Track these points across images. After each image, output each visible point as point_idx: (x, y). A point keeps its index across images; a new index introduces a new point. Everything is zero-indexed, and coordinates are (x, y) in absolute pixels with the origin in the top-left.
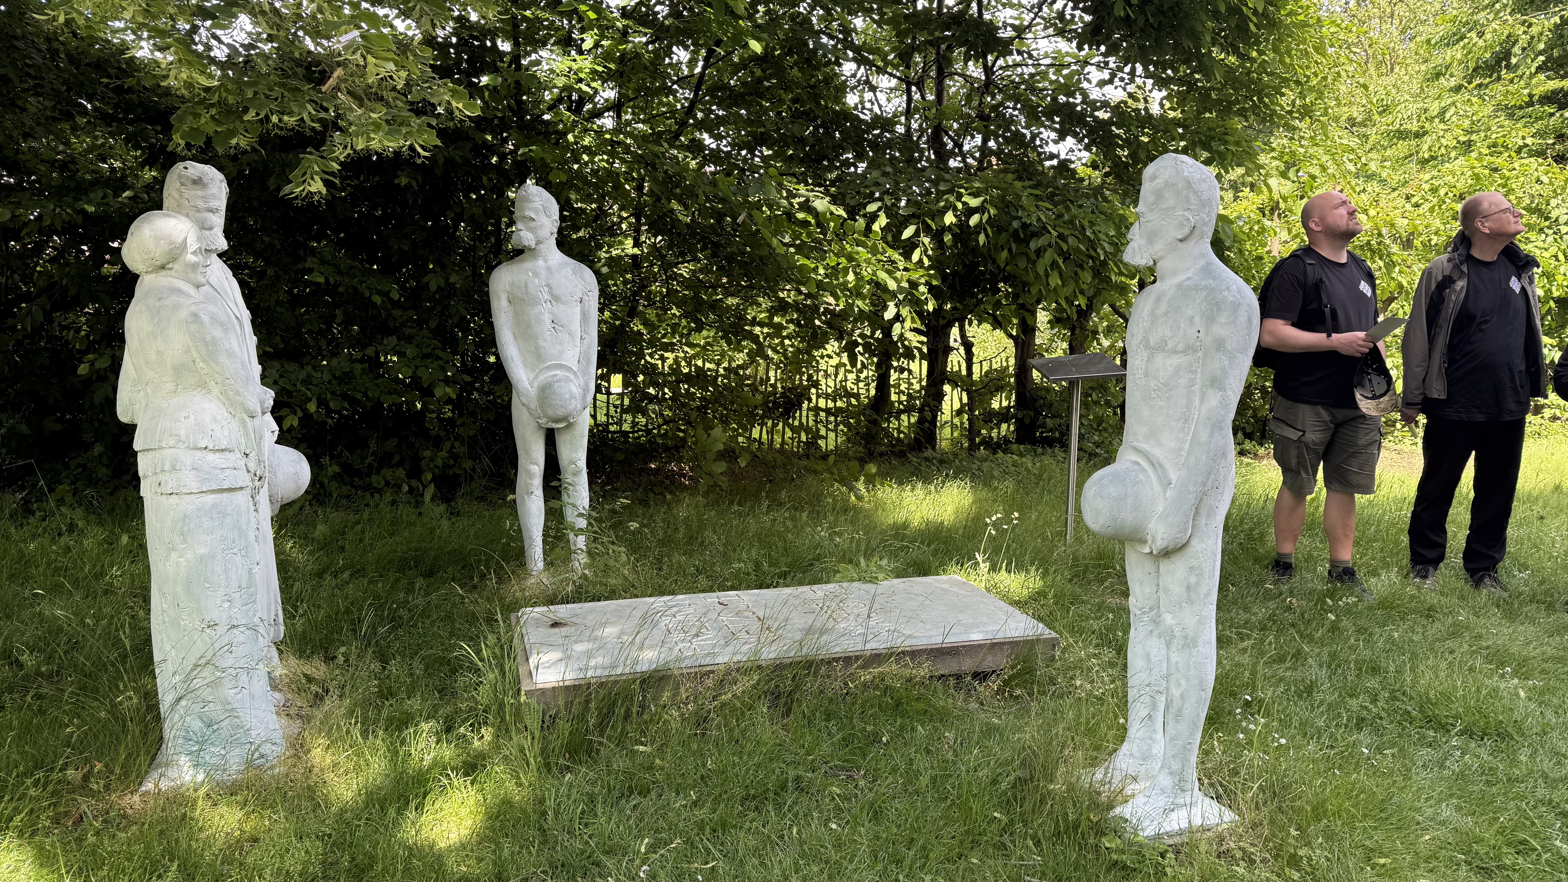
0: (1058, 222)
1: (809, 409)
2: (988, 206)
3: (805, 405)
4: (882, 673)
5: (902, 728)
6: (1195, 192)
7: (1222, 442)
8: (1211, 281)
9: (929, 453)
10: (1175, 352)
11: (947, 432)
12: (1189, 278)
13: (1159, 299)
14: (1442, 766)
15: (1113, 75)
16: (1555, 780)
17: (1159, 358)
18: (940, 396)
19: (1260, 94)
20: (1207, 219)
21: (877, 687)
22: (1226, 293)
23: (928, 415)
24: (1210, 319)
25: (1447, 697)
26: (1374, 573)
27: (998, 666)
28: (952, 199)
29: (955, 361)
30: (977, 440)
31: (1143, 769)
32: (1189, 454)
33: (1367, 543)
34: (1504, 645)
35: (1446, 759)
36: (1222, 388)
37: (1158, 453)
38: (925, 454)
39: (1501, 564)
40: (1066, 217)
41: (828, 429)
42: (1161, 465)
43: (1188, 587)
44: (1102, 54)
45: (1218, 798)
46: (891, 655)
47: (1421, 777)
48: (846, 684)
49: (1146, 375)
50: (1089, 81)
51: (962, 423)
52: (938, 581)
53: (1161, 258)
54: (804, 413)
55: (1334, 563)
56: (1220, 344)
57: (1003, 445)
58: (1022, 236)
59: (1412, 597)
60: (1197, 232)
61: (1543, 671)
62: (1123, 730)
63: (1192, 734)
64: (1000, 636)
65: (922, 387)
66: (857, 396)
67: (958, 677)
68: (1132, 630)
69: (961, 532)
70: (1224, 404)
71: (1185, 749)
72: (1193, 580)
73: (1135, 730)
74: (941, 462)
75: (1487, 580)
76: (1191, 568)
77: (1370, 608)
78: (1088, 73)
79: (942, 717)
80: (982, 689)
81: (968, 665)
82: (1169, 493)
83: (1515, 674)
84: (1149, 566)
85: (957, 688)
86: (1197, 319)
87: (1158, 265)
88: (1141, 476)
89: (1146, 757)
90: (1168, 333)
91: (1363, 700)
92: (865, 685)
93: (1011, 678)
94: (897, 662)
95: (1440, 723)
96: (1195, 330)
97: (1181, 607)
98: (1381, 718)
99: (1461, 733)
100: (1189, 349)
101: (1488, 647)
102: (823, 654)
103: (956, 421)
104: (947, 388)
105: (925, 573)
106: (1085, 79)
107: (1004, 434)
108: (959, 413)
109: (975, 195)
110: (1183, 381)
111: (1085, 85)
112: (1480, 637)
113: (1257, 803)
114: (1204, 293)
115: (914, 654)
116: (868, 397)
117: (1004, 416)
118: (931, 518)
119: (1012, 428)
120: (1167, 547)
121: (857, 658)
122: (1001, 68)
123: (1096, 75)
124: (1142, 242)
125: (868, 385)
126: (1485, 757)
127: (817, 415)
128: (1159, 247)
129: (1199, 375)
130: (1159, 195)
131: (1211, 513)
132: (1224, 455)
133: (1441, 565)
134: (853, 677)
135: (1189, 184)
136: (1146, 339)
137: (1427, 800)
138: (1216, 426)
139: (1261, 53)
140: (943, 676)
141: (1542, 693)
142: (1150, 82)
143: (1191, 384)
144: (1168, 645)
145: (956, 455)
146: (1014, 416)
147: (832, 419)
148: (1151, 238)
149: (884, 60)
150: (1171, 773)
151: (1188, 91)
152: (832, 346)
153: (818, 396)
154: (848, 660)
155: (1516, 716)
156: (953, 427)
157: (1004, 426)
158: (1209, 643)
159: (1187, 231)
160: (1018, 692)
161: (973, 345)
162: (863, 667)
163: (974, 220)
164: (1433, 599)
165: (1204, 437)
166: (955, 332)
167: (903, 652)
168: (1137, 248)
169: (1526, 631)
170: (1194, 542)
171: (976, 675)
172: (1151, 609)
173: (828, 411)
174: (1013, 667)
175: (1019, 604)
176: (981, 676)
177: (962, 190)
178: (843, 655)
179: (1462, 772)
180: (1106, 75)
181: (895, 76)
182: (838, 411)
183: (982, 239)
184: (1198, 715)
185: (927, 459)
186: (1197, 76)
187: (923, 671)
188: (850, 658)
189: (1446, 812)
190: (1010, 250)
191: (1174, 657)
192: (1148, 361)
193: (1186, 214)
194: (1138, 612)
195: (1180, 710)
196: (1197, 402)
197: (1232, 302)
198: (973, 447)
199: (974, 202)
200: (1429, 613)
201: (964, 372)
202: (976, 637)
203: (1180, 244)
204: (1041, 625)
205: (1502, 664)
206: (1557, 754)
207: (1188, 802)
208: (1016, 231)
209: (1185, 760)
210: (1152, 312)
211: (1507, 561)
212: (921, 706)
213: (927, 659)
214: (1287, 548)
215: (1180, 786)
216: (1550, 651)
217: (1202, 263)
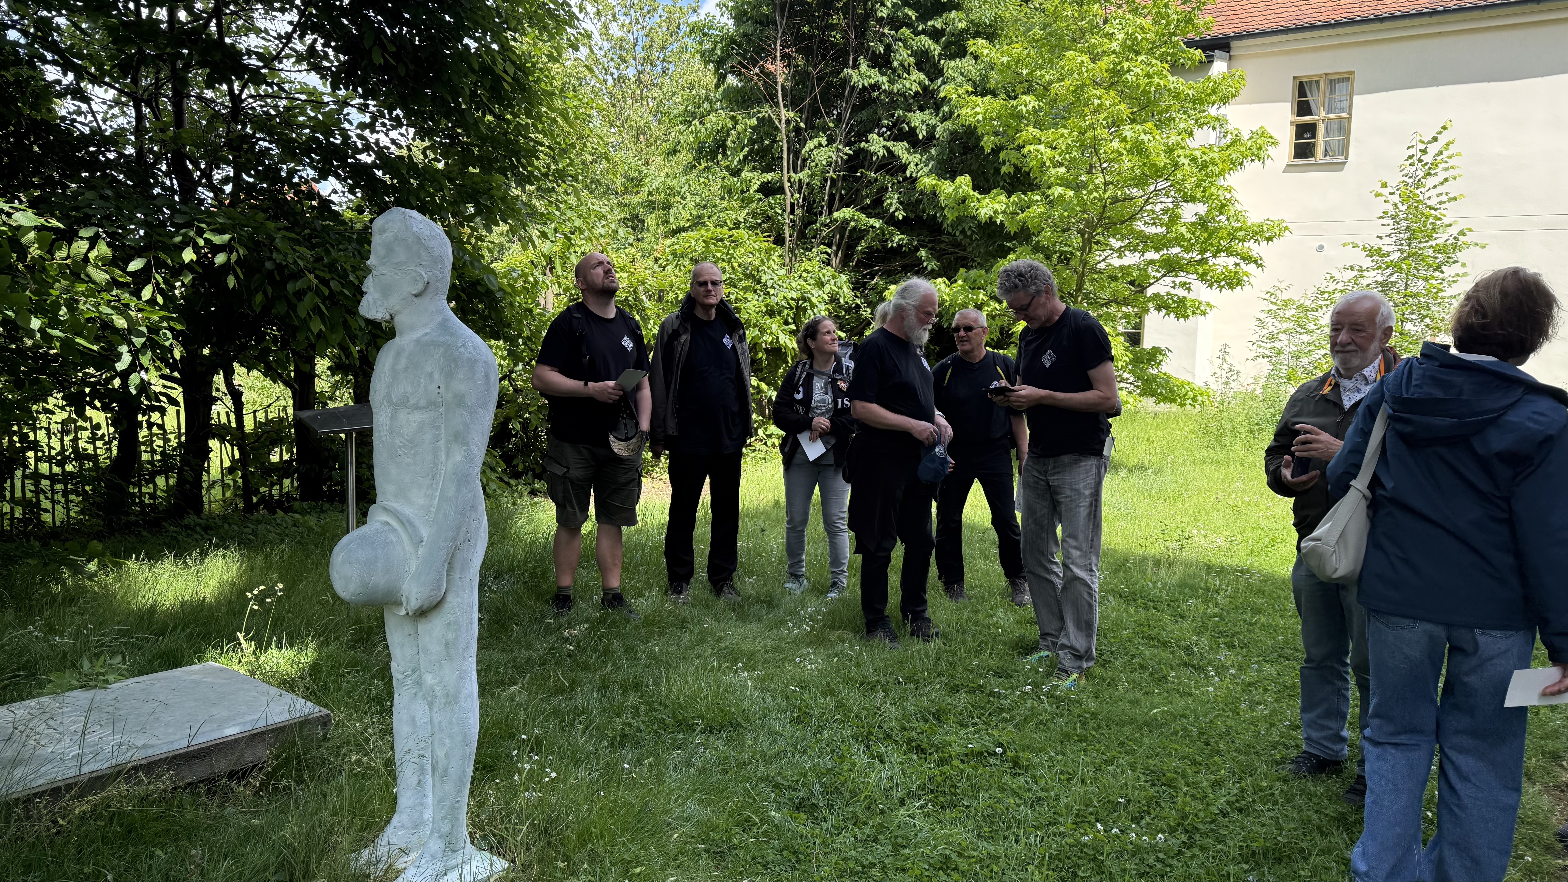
0: (316, 265)
1: (24, 477)
2: (236, 245)
3: (19, 473)
4: (104, 798)
5: (135, 858)
6: (426, 248)
7: (470, 495)
8: (448, 338)
9: (191, 519)
10: (417, 408)
11: (217, 492)
12: (427, 334)
13: (398, 354)
14: (689, 765)
15: (374, 119)
16: (771, 757)
17: (402, 415)
18: (206, 452)
19: (517, 154)
20: (440, 276)
21: (100, 817)
22: (462, 350)
23: (189, 475)
24: (449, 375)
25: (694, 699)
26: (639, 594)
27: (260, 759)
28: (192, 234)
29: (221, 412)
30: (255, 499)
31: (414, 839)
32: (438, 510)
33: (634, 567)
34: (738, 644)
35: (692, 757)
36: (465, 443)
37: (407, 511)
38: (186, 522)
39: (735, 574)
40: (326, 260)
41: (53, 502)
42: (411, 524)
43: (447, 645)
44: (360, 97)
45: (491, 849)
46: (119, 773)
47: (673, 778)
48: (55, 821)
49: (391, 431)
50: (350, 123)
51: (235, 481)
52: (187, 672)
53: (398, 312)
54: (18, 483)
55: (606, 591)
56: (460, 400)
57: (285, 503)
58: (278, 278)
59: (670, 612)
60: (431, 288)
61: (766, 661)
62: (394, 801)
63: (460, 791)
64: (261, 725)
65: (180, 444)
66: (94, 458)
67: (211, 781)
68: (396, 696)
69: (224, 609)
70: (469, 458)
71: (454, 809)
72: (451, 636)
73: (405, 799)
74: (206, 528)
75: (725, 589)
76: (449, 624)
77: (636, 628)
78: (348, 114)
79: (191, 832)
80: (242, 788)
81: (222, 766)
82: (421, 551)
83: (746, 668)
84: (408, 628)
85: (211, 794)
86: (436, 376)
87: (396, 319)
88: (392, 537)
89: (417, 825)
90: (409, 389)
91: (627, 717)
92: (83, 817)
93: (275, 769)
94: (127, 780)
95: (688, 725)
96: (434, 386)
97: (441, 665)
98: (641, 732)
99: (704, 731)
100: (431, 405)
101: (726, 648)
102: (18, 791)
103: (229, 480)
104: (214, 444)
105: (176, 664)
106: (345, 120)
107: (285, 490)
108: (231, 470)
109: (220, 231)
110: (428, 437)
111: (346, 125)
112: (720, 639)
113: (527, 844)
114: (442, 349)
115: (150, 767)
116: (109, 458)
117: (284, 470)
118: (187, 597)
119: (296, 484)
120: (421, 607)
121: (69, 787)
122: (251, 96)
123: (356, 117)
124: (377, 295)
125: (110, 443)
126: (721, 748)
127: (37, 484)
128: (394, 303)
129: (443, 431)
130: (389, 249)
131: (465, 566)
132: (473, 508)
133: (692, 580)
134: (65, 812)
135: (418, 239)
136: (388, 395)
137: (677, 800)
138: (462, 480)
139: (515, 116)
140: (190, 784)
141: (763, 681)
142: (412, 131)
143: (436, 438)
144: (431, 705)
145: (224, 518)
146: (296, 470)
147: (58, 487)
148: (386, 291)
149: (100, 68)
150: (440, 837)
151: (451, 145)
152: (55, 400)
153: (38, 459)
154: (55, 792)
155: (745, 706)
156: (225, 487)
157: (287, 482)
158: (470, 696)
159: (420, 286)
160: (285, 783)
161: (242, 393)
162: (80, 796)
163: (220, 259)
164: (685, 611)
165: (451, 492)
166: (219, 379)
167: (135, 768)
168: (371, 302)
169: (754, 627)
170: (449, 598)
171: (232, 775)
172: (414, 671)
173: (52, 478)
174: (277, 757)
175: (288, 684)
176: (238, 775)
177: (203, 225)
178: (49, 787)
179: (703, 767)
180: (367, 119)
181: (113, 87)
182: (67, 477)
183: (231, 282)
184: (464, 771)
185: (187, 527)
186: (459, 131)
187: (164, 783)
188: (59, 789)
189: (691, 807)
190: (265, 293)
191: (437, 717)
192: (392, 417)
193: (418, 269)
194: (400, 677)
195: (446, 770)
196: (443, 458)
197: (469, 359)
198: (250, 507)
199: (217, 239)
200: (683, 623)
201: (234, 425)
202: (231, 731)
203: (415, 299)
204: (309, 703)
205: (735, 661)
206: (772, 732)
207: (460, 861)
208: (271, 272)
209: (454, 821)
210: (393, 369)
211: (739, 571)
212: (162, 825)
213: (168, 770)
214: (566, 581)
215: (451, 847)
216: (770, 643)
217: (439, 319)
